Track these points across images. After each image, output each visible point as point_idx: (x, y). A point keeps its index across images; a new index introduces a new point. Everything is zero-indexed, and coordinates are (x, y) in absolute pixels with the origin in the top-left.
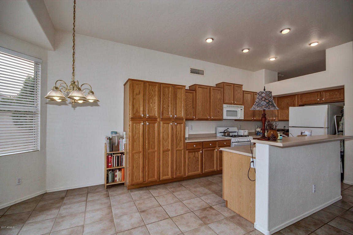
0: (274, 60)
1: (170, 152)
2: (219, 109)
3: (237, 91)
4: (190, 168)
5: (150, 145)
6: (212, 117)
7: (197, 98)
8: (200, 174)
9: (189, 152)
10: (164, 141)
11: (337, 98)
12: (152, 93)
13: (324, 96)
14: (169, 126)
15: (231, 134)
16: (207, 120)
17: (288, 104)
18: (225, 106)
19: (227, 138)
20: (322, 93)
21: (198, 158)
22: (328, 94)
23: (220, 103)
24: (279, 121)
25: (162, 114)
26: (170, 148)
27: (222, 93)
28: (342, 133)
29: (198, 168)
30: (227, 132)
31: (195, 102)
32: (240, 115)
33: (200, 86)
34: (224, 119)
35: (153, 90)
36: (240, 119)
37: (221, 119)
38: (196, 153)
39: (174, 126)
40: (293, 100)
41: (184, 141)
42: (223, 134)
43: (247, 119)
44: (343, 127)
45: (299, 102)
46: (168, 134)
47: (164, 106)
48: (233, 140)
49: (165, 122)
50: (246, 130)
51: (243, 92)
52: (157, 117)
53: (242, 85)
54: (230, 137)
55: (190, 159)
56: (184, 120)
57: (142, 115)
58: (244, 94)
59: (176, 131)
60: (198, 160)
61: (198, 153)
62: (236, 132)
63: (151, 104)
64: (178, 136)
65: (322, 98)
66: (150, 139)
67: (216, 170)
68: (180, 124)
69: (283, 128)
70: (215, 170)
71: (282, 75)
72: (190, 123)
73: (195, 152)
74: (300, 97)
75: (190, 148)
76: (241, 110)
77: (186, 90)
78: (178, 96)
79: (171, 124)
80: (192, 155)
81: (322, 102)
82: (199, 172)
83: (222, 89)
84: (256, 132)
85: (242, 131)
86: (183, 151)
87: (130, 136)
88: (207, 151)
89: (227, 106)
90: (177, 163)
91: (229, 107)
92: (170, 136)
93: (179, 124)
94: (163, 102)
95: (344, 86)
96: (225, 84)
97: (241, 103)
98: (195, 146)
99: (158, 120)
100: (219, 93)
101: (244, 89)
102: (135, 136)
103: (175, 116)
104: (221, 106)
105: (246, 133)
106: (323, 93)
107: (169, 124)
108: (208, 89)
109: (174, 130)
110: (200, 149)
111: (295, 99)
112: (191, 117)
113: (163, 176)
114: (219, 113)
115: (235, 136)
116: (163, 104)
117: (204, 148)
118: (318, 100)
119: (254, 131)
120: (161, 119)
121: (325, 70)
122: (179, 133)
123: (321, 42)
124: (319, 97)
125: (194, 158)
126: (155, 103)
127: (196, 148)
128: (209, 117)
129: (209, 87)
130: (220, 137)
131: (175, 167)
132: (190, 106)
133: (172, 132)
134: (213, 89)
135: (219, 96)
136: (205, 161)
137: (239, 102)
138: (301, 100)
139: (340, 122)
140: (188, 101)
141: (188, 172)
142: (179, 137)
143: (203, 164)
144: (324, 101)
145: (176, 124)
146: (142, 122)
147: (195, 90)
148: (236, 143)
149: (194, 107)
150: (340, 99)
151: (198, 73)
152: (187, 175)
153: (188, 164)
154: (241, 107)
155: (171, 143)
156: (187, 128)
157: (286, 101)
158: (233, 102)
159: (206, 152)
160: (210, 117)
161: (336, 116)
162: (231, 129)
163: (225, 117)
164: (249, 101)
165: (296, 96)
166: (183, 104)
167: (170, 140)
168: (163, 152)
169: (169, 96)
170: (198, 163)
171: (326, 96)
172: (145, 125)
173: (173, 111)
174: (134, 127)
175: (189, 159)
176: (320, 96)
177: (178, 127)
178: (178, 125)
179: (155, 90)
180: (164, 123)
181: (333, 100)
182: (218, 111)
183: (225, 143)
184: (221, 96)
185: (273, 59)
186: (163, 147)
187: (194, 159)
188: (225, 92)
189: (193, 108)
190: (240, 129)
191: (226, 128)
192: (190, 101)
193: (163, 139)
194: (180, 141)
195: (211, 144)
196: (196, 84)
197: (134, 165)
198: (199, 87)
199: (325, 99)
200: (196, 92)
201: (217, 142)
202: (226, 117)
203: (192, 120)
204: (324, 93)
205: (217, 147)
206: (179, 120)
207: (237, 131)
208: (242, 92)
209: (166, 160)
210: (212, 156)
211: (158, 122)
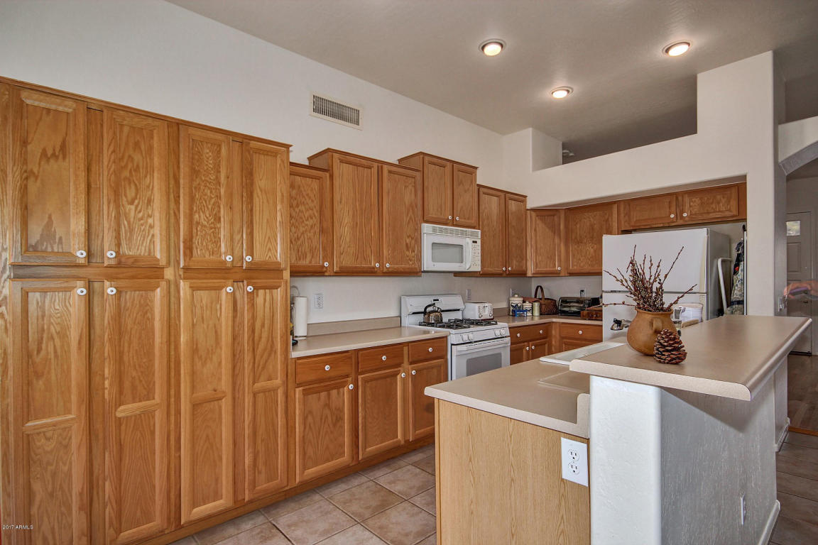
0: (565, 98)
1: (226, 404)
2: (408, 237)
3: (461, 183)
4: (310, 451)
5: (127, 384)
6: (388, 265)
7: (337, 197)
8: (348, 467)
9: (306, 393)
10: (196, 359)
11: (719, 211)
12: (137, 157)
13: (687, 205)
14: (218, 299)
15: (446, 318)
16: (371, 273)
17: (593, 229)
18: (426, 228)
19: (435, 332)
20: (680, 198)
21: (342, 411)
22: (697, 200)
23: (411, 218)
24: (571, 274)
25: (189, 249)
26: (225, 384)
27: (419, 187)
28: (740, 306)
29: (342, 446)
30: (437, 312)
31: (327, 213)
32: (472, 260)
33: (346, 157)
34: (425, 272)
35: (137, 144)
36: (469, 270)
37: (415, 272)
38: (334, 392)
39: (243, 297)
40: (606, 217)
41: (286, 352)
42: (421, 318)
43: (490, 269)
44: (742, 290)
45: (623, 222)
46: (216, 332)
47: (197, 216)
48: (454, 336)
49: (198, 282)
50: (486, 305)
51: (479, 189)
52: (163, 262)
53: (476, 168)
54: (443, 327)
55: (310, 419)
56: (286, 274)
57: (81, 254)
58: (484, 197)
59: (254, 318)
60: (342, 419)
61: (338, 393)
62: (458, 310)
63: (128, 207)
64: (260, 338)
65: (682, 212)
66: (126, 359)
67: (403, 442)
68: (267, 291)
69: (578, 296)
70: (400, 441)
71: (571, 152)
72: (311, 287)
73: (328, 389)
74: (625, 208)
75: (312, 377)
76: (474, 242)
77: (292, 164)
78: (261, 182)
79: (230, 289)
80: (316, 402)
81: (680, 222)
82: (345, 459)
83: (418, 175)
84: (512, 308)
85: (477, 305)
86: (280, 392)
87: (5, 353)
88: (371, 380)
89: (434, 230)
90: (259, 441)
91: (441, 231)
92: (226, 338)
93: (265, 288)
94: (192, 199)
95: (744, 177)
96: (427, 158)
97: (473, 221)
98: (327, 368)
99: (169, 273)
100: (410, 187)
101: (480, 180)
102: (39, 351)
103: (248, 259)
104: (416, 230)
105: (487, 314)
106: (683, 197)
107: (219, 288)
108: (375, 170)
109: (243, 315)
110: (347, 376)
111: (611, 215)
112: (313, 263)
113: (194, 504)
114: (408, 250)
115: (457, 324)
116: (191, 209)
117: (363, 373)
118: (672, 216)
119: (504, 305)
120: (181, 273)
121: (695, 132)
122: (263, 326)
123: (697, 41)
124: (673, 209)
125: (327, 411)
126: (149, 201)
127: (332, 374)
128: (377, 265)
129: (375, 165)
130: (412, 330)
131: (248, 460)
132: (310, 222)
133: (234, 321)
134: (390, 172)
135: (408, 197)
136: (364, 418)
137: (468, 219)
138: (627, 218)
139: (735, 277)
140: (302, 208)
141: (304, 468)
142: (264, 340)
143: (360, 427)
144: (687, 219)
145: (250, 289)
146: (79, 283)
147: (328, 170)
148: (464, 348)
149: (327, 230)
150: (728, 214)
151: (341, 117)
152: (298, 480)
153: (303, 438)
154: (472, 235)
155: (230, 366)
156: (301, 303)
157: (588, 220)
158: (450, 217)
159: (368, 385)
160: (382, 265)
161: (722, 261)
162: (444, 303)
163: (428, 263)
164: (495, 218)
165: (615, 206)
166: (279, 214)
167: (225, 353)
168: (195, 406)
169: (217, 178)
170: (342, 427)
171: (690, 206)
172: (96, 300)
173: (237, 237)
174: (32, 308)
175: (305, 419)
176: (677, 205)
177: (259, 300)
178: (261, 292)
179: (151, 148)
180: (194, 289)
181: (712, 215)
182: (407, 244)
183: (430, 350)
184: (416, 195)
185: (560, 95)
186: (193, 388)
187: (327, 417)
188: (426, 184)
189: (322, 231)
190: (468, 299)
191: (429, 301)
192: (311, 205)
193: (194, 349)
194: (270, 355)
195: (384, 358)
196: (330, 147)
197: (37, 487)
198: (341, 161)
199: (689, 214)
200: (331, 177)
201: (406, 349)
202: (433, 263)
203: (319, 273)
204: (687, 199)
205: (406, 364)
206: (262, 274)
207: (461, 306)
208: (476, 188)
209: (207, 436)
210: (390, 396)
211: (169, 282)
